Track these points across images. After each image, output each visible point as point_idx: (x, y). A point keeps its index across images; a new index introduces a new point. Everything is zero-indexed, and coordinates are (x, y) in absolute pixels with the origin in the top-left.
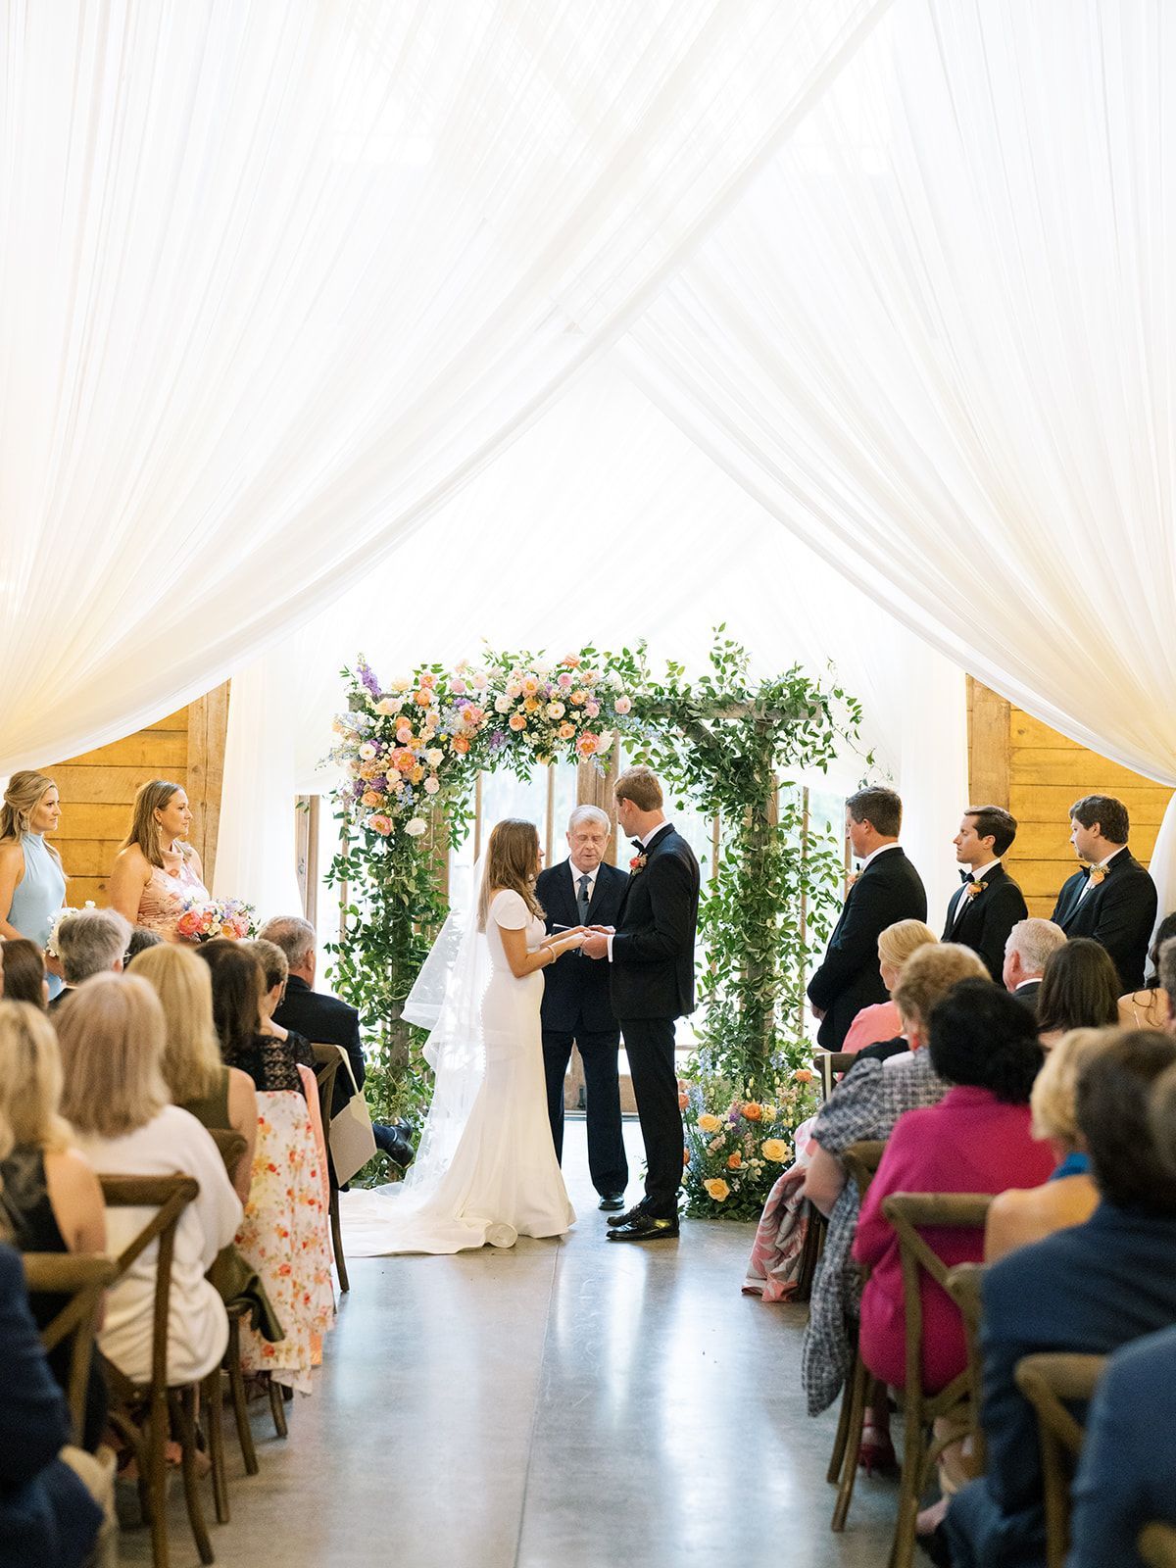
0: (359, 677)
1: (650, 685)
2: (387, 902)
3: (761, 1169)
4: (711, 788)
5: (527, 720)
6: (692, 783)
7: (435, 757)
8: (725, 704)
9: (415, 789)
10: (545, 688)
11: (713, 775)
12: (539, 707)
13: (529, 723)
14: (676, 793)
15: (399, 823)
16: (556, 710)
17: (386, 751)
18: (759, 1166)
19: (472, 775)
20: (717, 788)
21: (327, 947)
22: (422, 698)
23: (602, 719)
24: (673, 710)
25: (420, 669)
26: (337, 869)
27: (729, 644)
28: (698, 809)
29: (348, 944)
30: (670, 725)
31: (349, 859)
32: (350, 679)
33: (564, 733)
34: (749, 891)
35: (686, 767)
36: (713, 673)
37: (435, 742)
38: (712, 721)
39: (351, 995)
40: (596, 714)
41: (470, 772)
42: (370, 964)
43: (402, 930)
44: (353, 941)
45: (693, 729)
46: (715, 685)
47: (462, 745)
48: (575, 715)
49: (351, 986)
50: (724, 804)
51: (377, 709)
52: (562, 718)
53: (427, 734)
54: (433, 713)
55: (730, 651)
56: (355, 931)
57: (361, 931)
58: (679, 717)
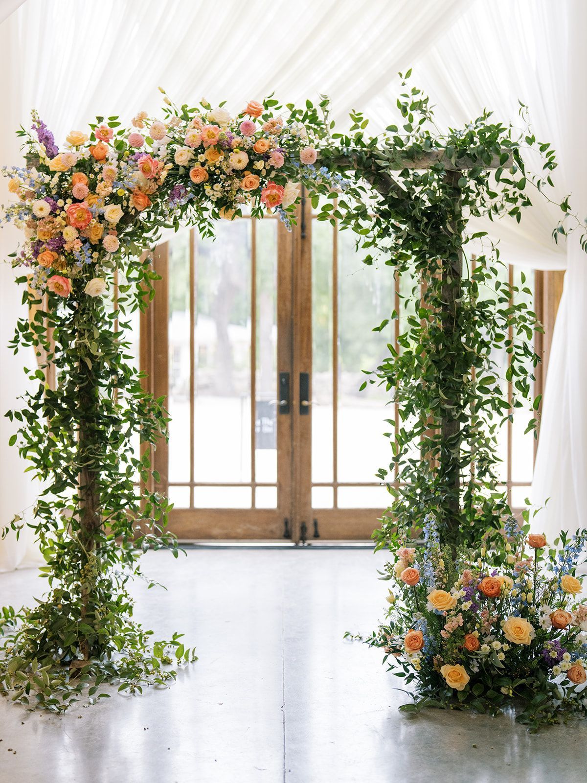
0: (35, 135)
1: (335, 136)
2: (72, 366)
3: (505, 653)
4: (401, 241)
5: (209, 171)
6: (381, 235)
7: (114, 214)
8: (414, 154)
9: (94, 248)
10: (226, 138)
11: (403, 227)
12: (221, 158)
13: (211, 174)
14: (364, 247)
15: (79, 284)
16: (239, 160)
17: (62, 209)
18: (502, 649)
19: (155, 233)
20: (406, 241)
21: (9, 414)
22: (98, 153)
23: (288, 169)
24: (360, 161)
25: (96, 122)
26: (21, 334)
27: (415, 92)
28: (387, 263)
29: (32, 411)
30: (357, 177)
31: (32, 324)
32: (25, 139)
33: (248, 184)
34: (441, 347)
35: (374, 220)
36: (401, 122)
37: (114, 198)
38: (400, 172)
39: (40, 461)
40: (281, 163)
41: (153, 231)
42: (55, 429)
43: (88, 395)
44: (36, 407)
45: (381, 180)
46: (402, 134)
47: (141, 200)
48: (259, 165)
49: (39, 452)
50: (414, 257)
51: (51, 164)
52: (245, 169)
53: (104, 189)
54: (111, 167)
55: (417, 98)
56: (38, 397)
57: (43, 396)
58: (366, 168)
